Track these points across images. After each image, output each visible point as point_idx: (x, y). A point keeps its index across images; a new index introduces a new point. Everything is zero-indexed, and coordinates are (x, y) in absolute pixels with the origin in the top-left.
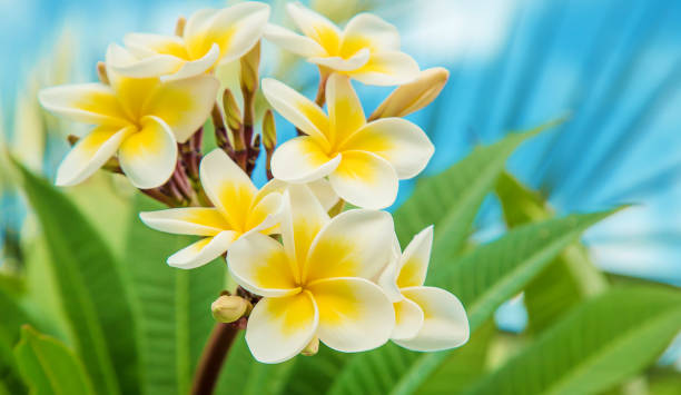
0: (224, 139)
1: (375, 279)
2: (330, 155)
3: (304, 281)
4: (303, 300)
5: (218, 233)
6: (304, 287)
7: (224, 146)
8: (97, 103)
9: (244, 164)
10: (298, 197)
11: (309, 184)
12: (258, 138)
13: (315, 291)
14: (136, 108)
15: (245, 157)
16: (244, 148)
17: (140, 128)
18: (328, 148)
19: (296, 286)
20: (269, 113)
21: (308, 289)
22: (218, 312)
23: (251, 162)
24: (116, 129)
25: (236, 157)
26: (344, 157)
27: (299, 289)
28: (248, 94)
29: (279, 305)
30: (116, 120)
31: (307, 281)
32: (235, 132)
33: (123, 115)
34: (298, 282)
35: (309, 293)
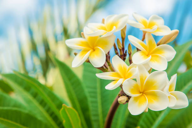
0: (117, 52)
1: (162, 90)
2: (148, 55)
3: (143, 91)
4: (143, 97)
5: (119, 79)
6: (143, 93)
7: (117, 54)
8: (83, 44)
9: (123, 58)
10: (140, 68)
11: (143, 65)
12: (126, 51)
13: (146, 94)
14: (93, 45)
15: (123, 56)
16: (123, 54)
17: (94, 50)
18: (147, 53)
19: (140, 93)
20: (129, 44)
21: (144, 93)
22: (120, 101)
23: (124, 57)
24: (88, 51)
25: (121, 57)
26: (152, 56)
27: (142, 94)
28: (123, 39)
29: (136, 99)
30: (88, 48)
31: (144, 91)
32: (120, 50)
33: (89, 47)
34: (141, 92)
35: (144, 95)
